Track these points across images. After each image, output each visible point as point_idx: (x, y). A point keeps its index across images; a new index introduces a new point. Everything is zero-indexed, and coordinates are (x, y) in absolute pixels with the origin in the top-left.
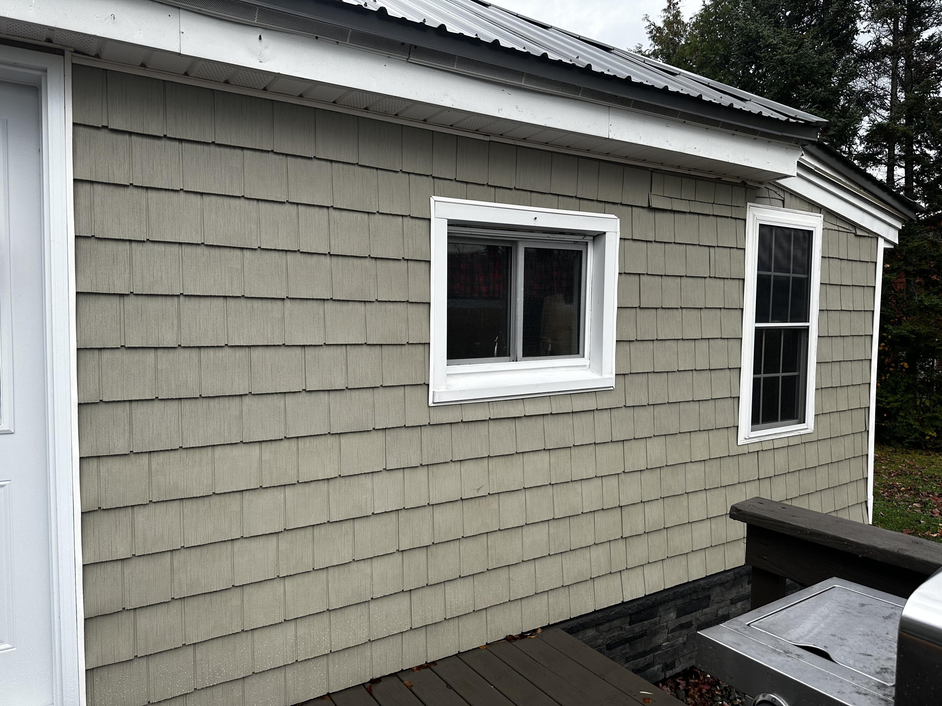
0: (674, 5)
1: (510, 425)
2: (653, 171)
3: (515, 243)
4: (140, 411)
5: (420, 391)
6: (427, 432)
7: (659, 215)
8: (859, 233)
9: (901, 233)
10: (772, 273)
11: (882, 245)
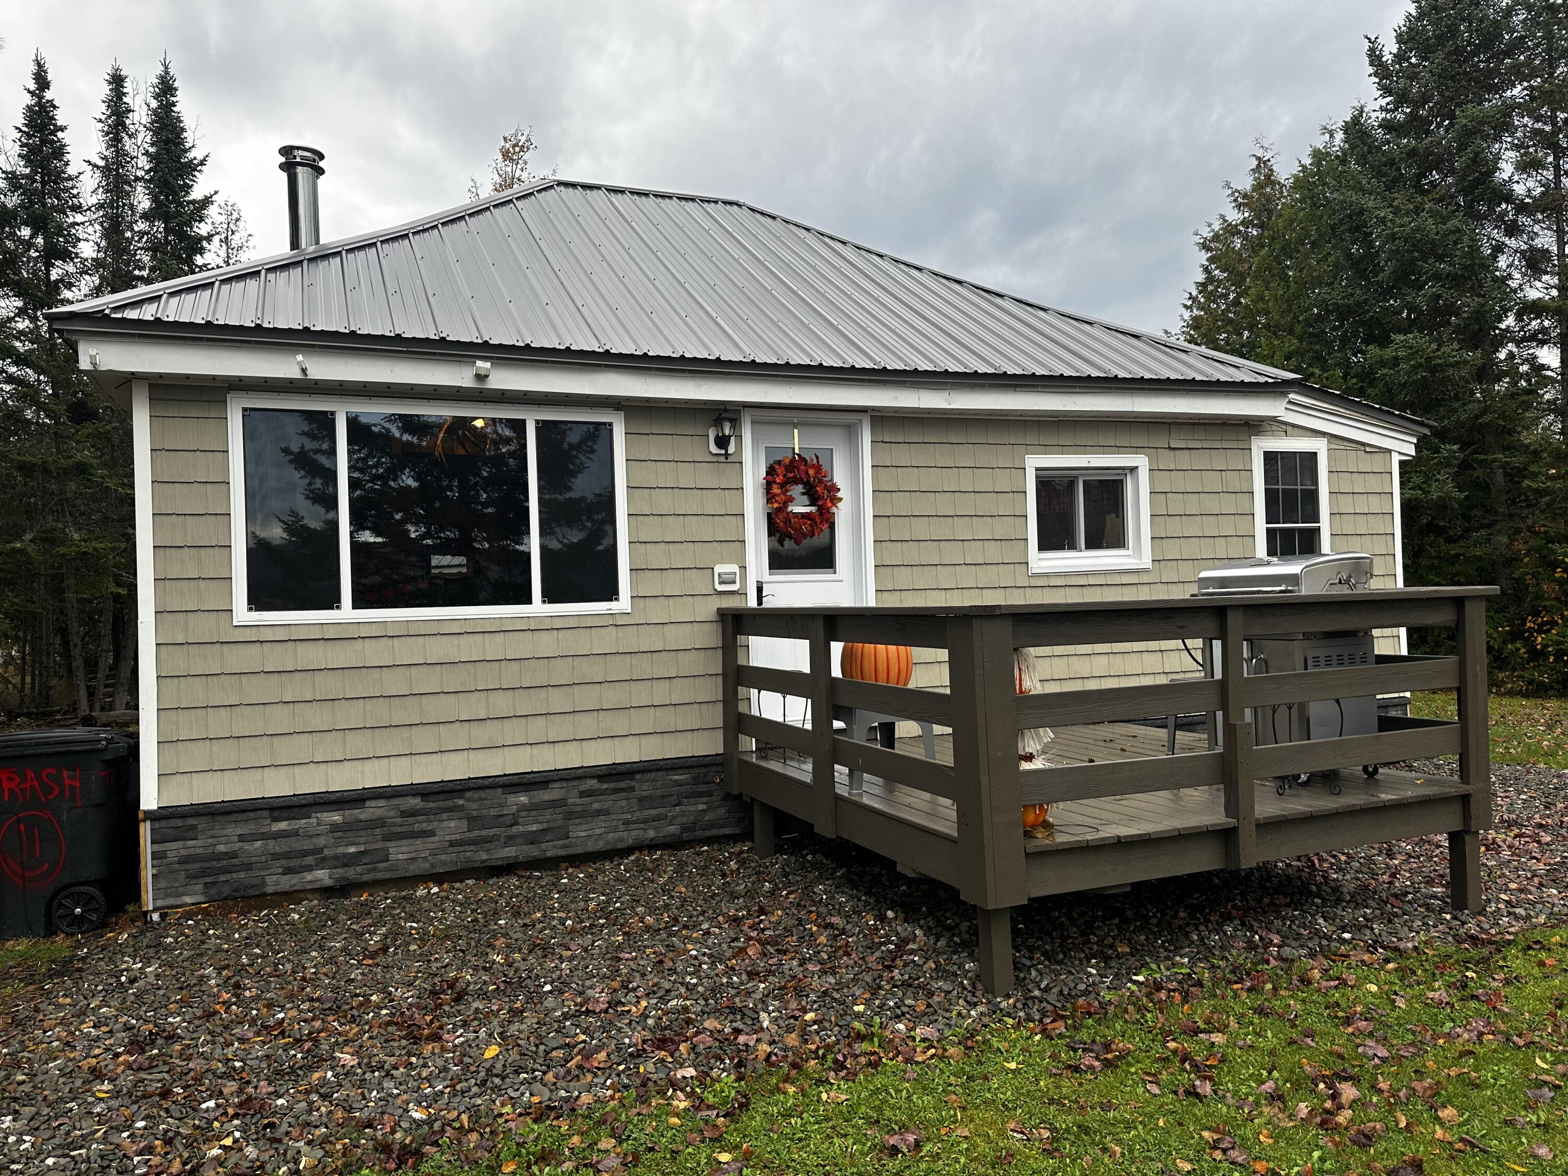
0: (1265, 163)
1: (1079, 589)
2: (1170, 424)
3: (1077, 477)
4: (896, 569)
5: (1024, 566)
6: (1028, 590)
7: (1177, 452)
8: (1368, 449)
9: (1417, 446)
10: (1280, 487)
11: (1396, 458)
